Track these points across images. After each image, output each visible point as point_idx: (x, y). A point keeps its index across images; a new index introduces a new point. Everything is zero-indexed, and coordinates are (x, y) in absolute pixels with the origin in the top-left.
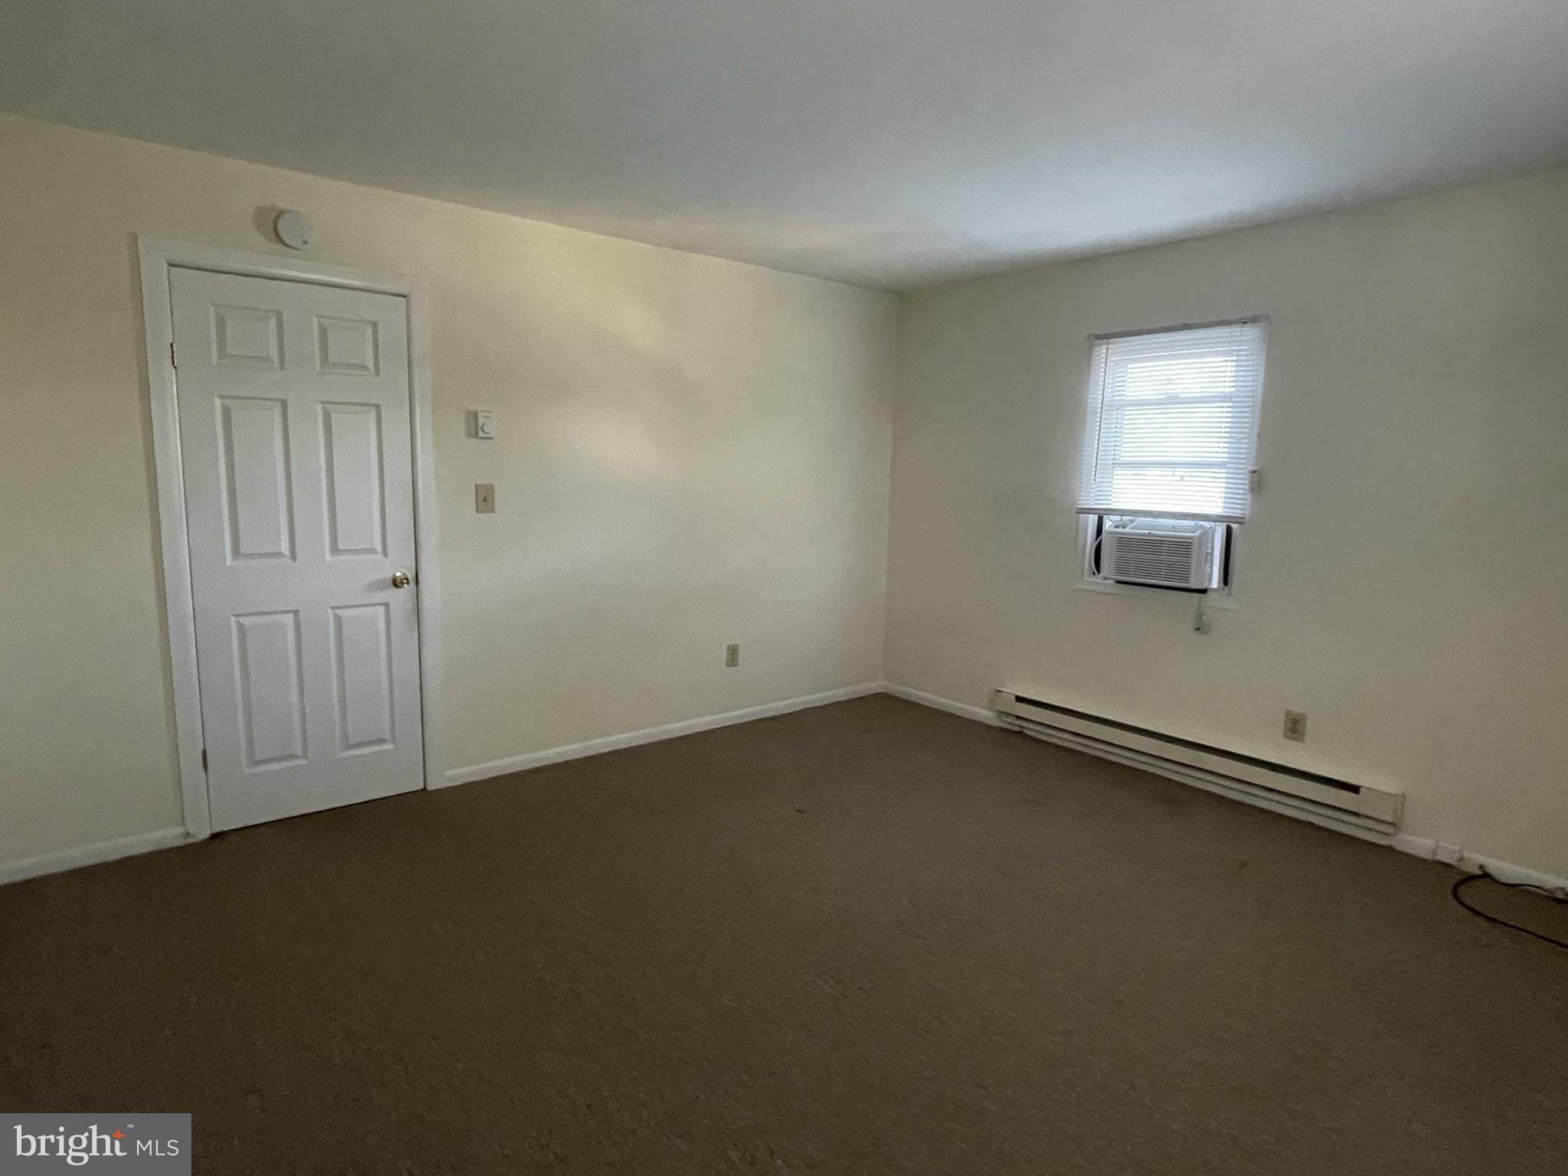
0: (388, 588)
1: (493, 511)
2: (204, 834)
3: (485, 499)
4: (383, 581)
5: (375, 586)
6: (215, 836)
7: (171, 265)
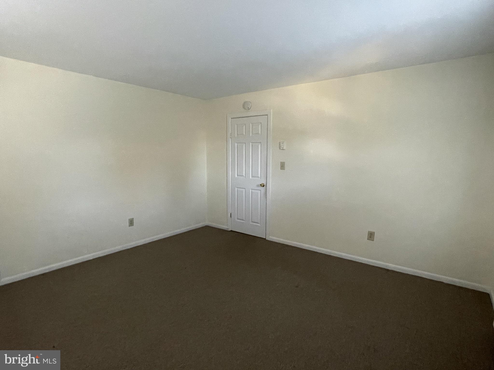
0: (259, 186)
1: (284, 169)
2: (230, 230)
3: (283, 166)
4: (259, 185)
5: (258, 186)
6: (231, 231)
7: (232, 118)
